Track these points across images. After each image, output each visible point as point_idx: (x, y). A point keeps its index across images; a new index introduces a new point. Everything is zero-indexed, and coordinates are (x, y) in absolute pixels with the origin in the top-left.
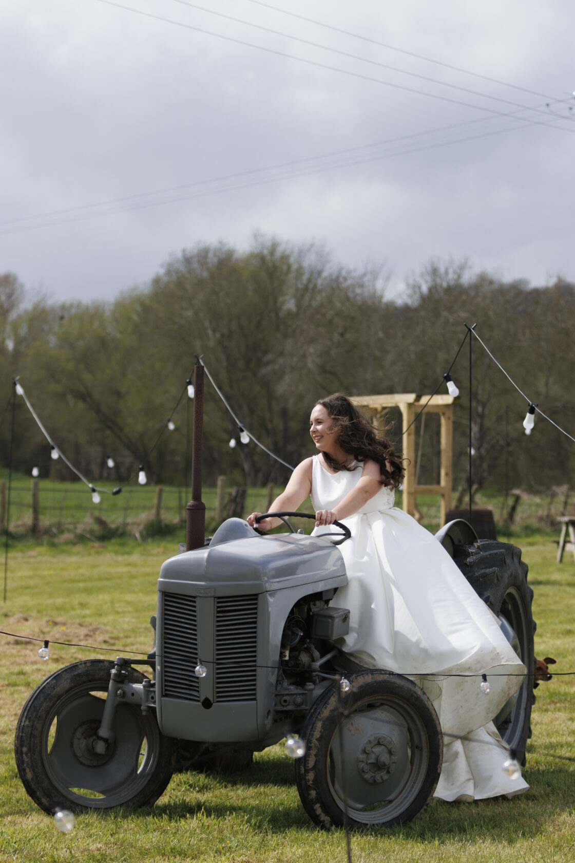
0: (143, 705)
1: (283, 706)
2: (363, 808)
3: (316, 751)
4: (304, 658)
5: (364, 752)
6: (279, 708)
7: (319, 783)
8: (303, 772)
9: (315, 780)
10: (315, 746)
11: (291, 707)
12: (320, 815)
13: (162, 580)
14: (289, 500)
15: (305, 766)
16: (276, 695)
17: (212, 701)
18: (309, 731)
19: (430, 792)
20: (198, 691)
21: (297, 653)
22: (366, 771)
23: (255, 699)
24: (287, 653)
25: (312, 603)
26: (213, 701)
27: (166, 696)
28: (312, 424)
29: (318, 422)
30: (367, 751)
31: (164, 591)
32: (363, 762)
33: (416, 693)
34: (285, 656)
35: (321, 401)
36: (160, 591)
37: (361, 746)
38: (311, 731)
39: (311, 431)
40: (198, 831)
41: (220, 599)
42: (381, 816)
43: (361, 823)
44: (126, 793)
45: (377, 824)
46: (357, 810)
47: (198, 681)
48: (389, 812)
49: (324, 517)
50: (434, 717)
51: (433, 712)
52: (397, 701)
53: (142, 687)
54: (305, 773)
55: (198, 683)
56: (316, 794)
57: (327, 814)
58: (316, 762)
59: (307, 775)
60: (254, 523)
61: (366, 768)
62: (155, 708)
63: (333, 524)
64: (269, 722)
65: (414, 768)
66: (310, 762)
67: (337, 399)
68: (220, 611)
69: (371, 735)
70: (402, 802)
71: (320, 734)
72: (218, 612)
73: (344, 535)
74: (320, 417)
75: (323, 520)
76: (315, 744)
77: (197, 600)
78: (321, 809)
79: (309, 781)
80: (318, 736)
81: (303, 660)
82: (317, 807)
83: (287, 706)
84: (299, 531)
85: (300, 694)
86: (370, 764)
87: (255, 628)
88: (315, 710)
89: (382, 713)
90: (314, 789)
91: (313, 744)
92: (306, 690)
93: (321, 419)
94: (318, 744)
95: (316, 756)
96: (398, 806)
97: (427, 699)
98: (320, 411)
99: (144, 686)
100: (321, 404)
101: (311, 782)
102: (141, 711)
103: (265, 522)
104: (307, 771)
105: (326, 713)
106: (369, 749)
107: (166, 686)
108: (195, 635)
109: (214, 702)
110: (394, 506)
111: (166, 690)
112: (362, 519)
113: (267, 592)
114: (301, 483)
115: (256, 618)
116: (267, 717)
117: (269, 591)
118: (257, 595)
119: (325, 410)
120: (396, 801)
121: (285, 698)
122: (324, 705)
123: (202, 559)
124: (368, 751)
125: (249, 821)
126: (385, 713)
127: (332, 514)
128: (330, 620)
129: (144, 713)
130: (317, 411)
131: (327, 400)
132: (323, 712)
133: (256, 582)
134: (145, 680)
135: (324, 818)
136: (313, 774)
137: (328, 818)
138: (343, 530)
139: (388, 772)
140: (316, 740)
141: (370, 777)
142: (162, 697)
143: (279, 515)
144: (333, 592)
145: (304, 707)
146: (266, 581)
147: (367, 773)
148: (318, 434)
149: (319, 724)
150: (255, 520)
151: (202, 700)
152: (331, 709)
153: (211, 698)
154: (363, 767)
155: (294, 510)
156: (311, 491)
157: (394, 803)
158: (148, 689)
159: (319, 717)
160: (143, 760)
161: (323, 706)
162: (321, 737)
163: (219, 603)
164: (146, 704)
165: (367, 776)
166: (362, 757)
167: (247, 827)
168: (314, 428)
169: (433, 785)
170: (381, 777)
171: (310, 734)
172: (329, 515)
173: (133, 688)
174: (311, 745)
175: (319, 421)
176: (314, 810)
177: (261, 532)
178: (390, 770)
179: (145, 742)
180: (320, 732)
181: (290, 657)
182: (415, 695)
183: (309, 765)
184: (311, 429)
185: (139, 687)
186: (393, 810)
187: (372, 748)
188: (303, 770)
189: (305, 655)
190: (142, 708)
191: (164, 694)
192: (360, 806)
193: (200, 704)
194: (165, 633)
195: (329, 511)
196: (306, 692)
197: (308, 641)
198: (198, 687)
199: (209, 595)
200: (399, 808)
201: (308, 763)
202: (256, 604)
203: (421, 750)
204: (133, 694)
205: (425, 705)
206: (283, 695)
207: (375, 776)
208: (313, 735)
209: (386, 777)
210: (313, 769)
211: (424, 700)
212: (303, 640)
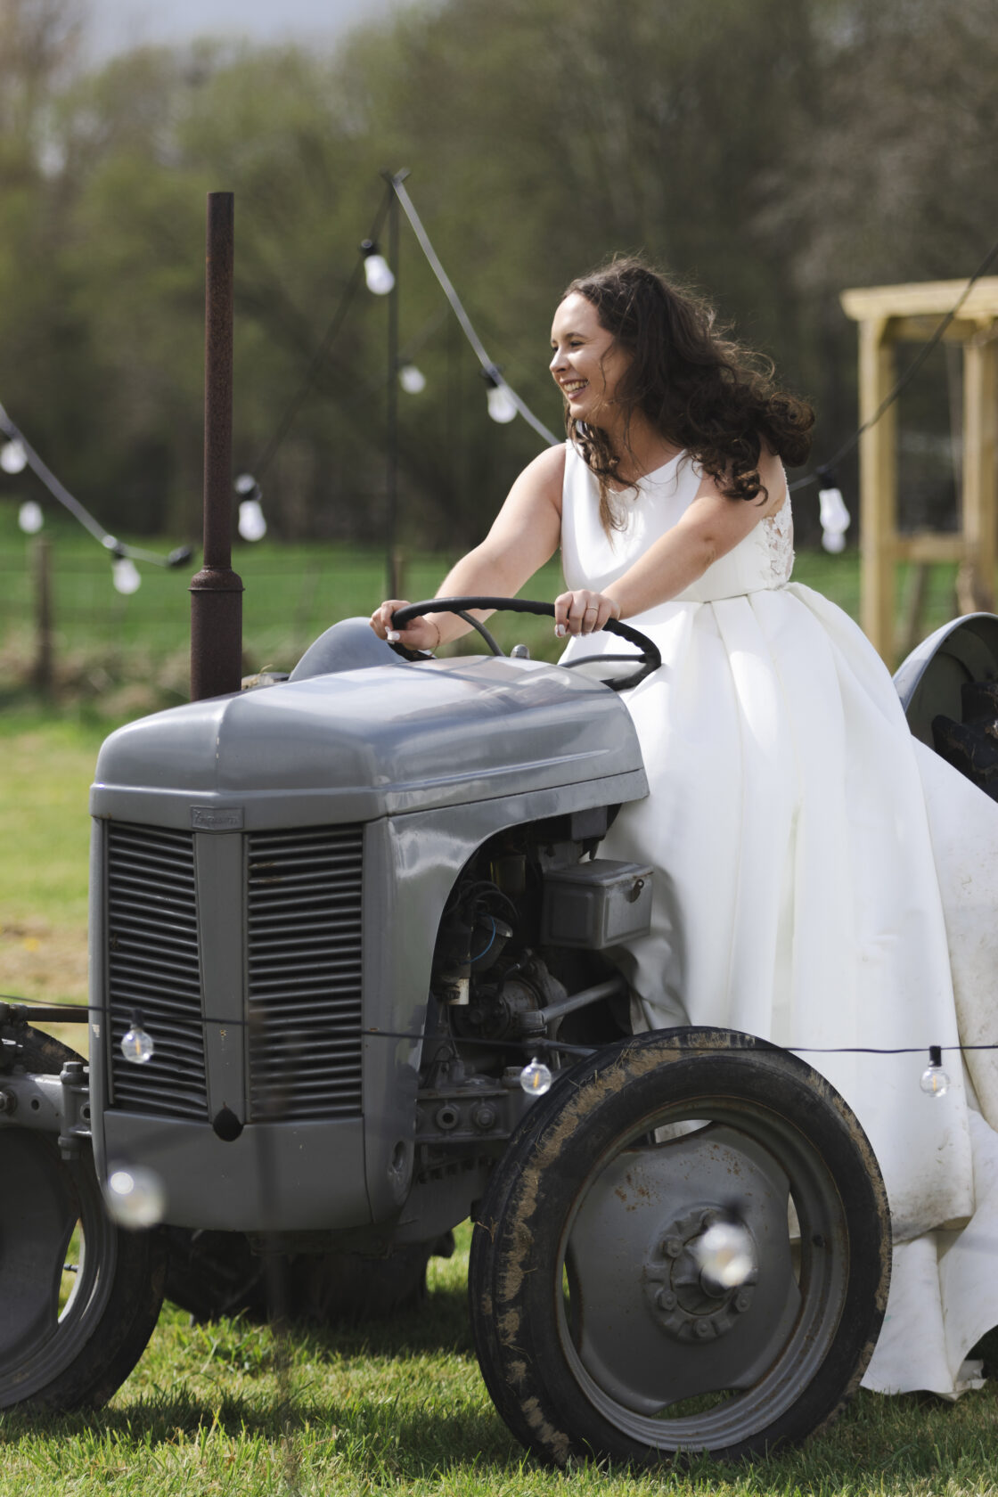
0: (63, 1132)
1: (444, 1131)
2: (662, 1409)
3: (525, 1252)
4: (515, 1000)
5: (663, 1254)
6: (432, 1137)
7: (536, 1339)
8: (491, 1312)
9: (523, 1333)
10: (522, 1240)
11: (463, 1134)
12: (539, 1428)
13: (101, 786)
14: (494, 565)
15: (494, 1295)
16: (421, 1102)
17: (241, 1121)
18: (505, 1197)
19: (856, 1364)
20: (203, 1092)
21: (495, 986)
22: (670, 1308)
23: (358, 1113)
24: (464, 988)
25: (542, 849)
26: (245, 1119)
27: (119, 1105)
28: (556, 349)
29: (573, 342)
30: (669, 1252)
31: (106, 816)
32: (658, 1281)
33: (808, 1090)
34: (457, 994)
35: (581, 283)
36: (95, 817)
37: (655, 1240)
38: (510, 1197)
39: (554, 369)
40: (200, 1473)
41: (257, 838)
42: (716, 1430)
43: (654, 1449)
44: (27, 1375)
45: (700, 1454)
46: (648, 1415)
47: (202, 1064)
48: (739, 1420)
49: (578, 612)
50: (865, 1156)
51: (861, 1143)
52: (754, 1113)
53: (59, 1084)
54: (494, 1313)
55: (202, 1069)
56: (527, 1371)
57: (559, 1426)
58: (525, 1281)
59: (500, 1318)
60: (387, 628)
61: (670, 1299)
62: (88, 1139)
63: (606, 629)
64: (400, 1175)
65: (809, 1297)
66: (507, 1283)
67: (626, 276)
68: (260, 871)
69: (683, 1209)
70: (774, 1394)
71: (534, 1206)
72: (255, 873)
73: (640, 659)
74: (578, 329)
75: (576, 619)
76: (521, 1234)
77: (197, 840)
78: (542, 1411)
79: (505, 1334)
80: (530, 1212)
81: (512, 1005)
82: (531, 1404)
83: (452, 1130)
84: (516, 649)
85: (488, 1098)
86: (681, 1286)
87: (357, 915)
88: (524, 1139)
89: (715, 1147)
90: (522, 1358)
91: (515, 1234)
92: (504, 1087)
93: (579, 335)
94: (529, 1232)
95: (523, 1265)
96: (762, 1405)
97: (841, 1108)
98: (576, 311)
99: (65, 1081)
100: (579, 291)
101: (512, 1339)
102: (58, 1149)
103: (418, 626)
104: (500, 1308)
105: (552, 1147)
106: (675, 1246)
107: (117, 1078)
108: (193, 937)
109: (246, 1123)
110: (792, 579)
111: (118, 1090)
112: (697, 619)
113: (388, 815)
114: (532, 516)
115: (358, 888)
116: (395, 1163)
117: (394, 814)
118: (361, 825)
119: (591, 310)
120: (757, 1390)
121: (447, 1108)
122: (547, 1126)
123: (207, 727)
124: (674, 1251)
125: (340, 1445)
126: (723, 1147)
127: (601, 603)
128: (590, 895)
129: (66, 1156)
130: (571, 311)
131: (596, 279)
132: (544, 1146)
133: (355, 790)
134: (67, 1064)
135: (549, 1435)
136: (516, 1315)
137: (563, 1437)
138: (637, 645)
139: (733, 1310)
140: (525, 1221)
141: (679, 1323)
142: (105, 1110)
143: (457, 607)
144: (603, 818)
145: (500, 1133)
146: (386, 786)
147: (673, 1311)
148: (573, 376)
149: (533, 1177)
150: (389, 622)
151: (213, 1118)
152: (566, 1136)
153: (238, 1112)
154: (660, 1297)
155: (510, 594)
156: (559, 539)
157: (753, 1394)
158: (76, 1089)
159: (531, 1158)
160: (71, 1283)
161: (545, 1129)
162: (536, 1213)
163: (255, 847)
164: (71, 1130)
165: (672, 1321)
166: (657, 1268)
167: (338, 1463)
168: (560, 360)
169: (863, 1346)
170: (714, 1323)
171: (507, 1207)
172: (594, 606)
173: (36, 1087)
174: (511, 1236)
175: (574, 339)
176: (525, 1416)
177: (410, 653)
178: (738, 1304)
179: (78, 1235)
180: (536, 1200)
181: (472, 996)
182: (808, 1098)
183: (506, 1291)
184: (554, 363)
185: (50, 1083)
186: (751, 1413)
187: (684, 1244)
188: (489, 1304)
189: (521, 993)
190: (61, 1140)
191: (111, 1102)
192: (656, 1404)
193: (210, 1126)
194: (113, 933)
195: (593, 593)
196: (506, 1091)
197: (530, 952)
198: (202, 1081)
199: (229, 826)
200: (767, 1408)
201: (504, 1287)
202: (359, 850)
203: (829, 1250)
204: (35, 1104)
205: (837, 1123)
206: (442, 1101)
207: (694, 1321)
208: (515, 1209)
209: (726, 1323)
210: (514, 1303)
211: (835, 1111)
212: (512, 950)
